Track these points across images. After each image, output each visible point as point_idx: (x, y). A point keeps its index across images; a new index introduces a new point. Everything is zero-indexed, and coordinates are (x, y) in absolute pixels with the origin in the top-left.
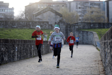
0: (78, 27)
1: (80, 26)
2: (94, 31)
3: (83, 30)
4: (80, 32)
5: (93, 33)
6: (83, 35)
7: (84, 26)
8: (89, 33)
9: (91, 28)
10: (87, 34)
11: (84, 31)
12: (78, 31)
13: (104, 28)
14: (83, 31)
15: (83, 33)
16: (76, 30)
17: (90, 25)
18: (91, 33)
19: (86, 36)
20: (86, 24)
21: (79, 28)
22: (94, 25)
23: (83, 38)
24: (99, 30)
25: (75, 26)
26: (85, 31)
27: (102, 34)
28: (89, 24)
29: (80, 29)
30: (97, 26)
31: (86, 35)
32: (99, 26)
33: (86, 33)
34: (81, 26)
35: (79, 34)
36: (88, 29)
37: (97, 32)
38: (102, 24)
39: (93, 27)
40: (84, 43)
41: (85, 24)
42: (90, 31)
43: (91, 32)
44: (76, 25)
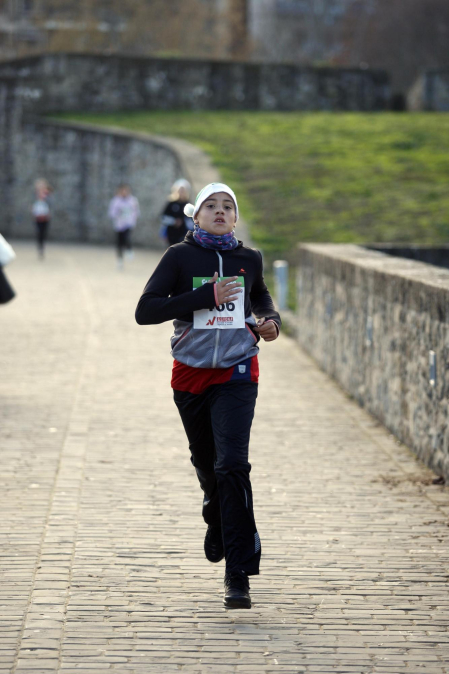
0: (36, 94)
1: (55, 89)
2: (181, 136)
3: (86, 123)
4: (56, 138)
5: (173, 154)
6: (84, 168)
7: (89, 89)
8: (136, 149)
9: (147, 105)
10: (118, 156)
11: (93, 133)
12: (40, 128)
13: (252, 105)
14: (82, 133)
15: (85, 149)
16: (24, 123)
17: (143, 76)
18: (160, 155)
19: (107, 172)
20: (108, 74)
21: (45, 99)
22: (172, 81)
23: (82, 187)
24: (224, 125)
25: (11, 83)
26: (104, 135)
27: (256, 162)
28: (133, 73)
29: (60, 112)
30: (200, 90)
31: (108, 161)
32: (212, 87)
33: (109, 145)
34: (67, 88)
35: (51, 157)
36: (126, 110)
37: (209, 147)
38: (238, 73)
39: (161, 95)
40: (94, 234)
41: (101, 70)
42: (144, 134)
43: (157, 147)
44: (25, 72)
